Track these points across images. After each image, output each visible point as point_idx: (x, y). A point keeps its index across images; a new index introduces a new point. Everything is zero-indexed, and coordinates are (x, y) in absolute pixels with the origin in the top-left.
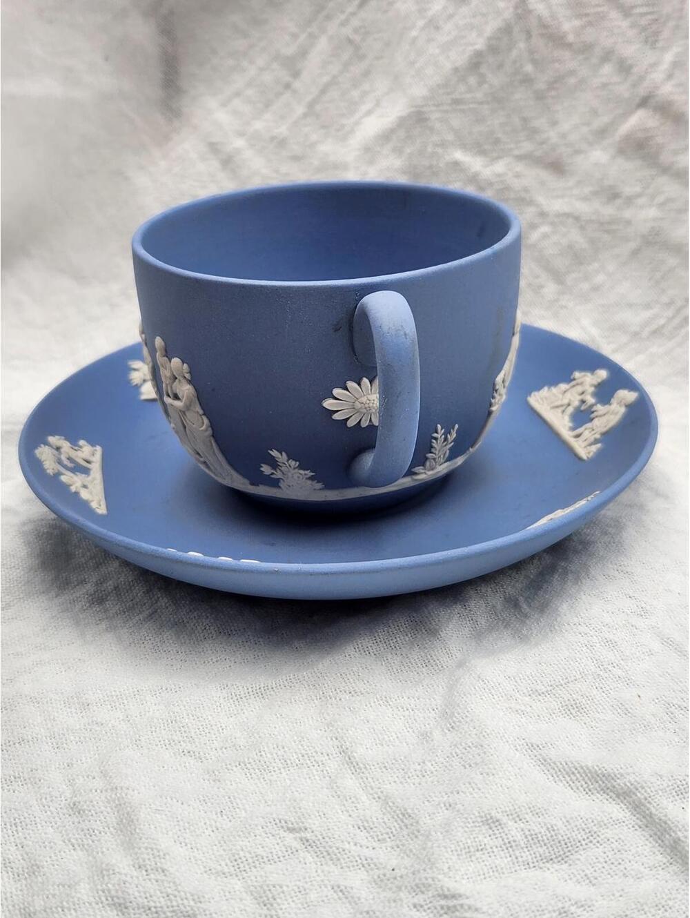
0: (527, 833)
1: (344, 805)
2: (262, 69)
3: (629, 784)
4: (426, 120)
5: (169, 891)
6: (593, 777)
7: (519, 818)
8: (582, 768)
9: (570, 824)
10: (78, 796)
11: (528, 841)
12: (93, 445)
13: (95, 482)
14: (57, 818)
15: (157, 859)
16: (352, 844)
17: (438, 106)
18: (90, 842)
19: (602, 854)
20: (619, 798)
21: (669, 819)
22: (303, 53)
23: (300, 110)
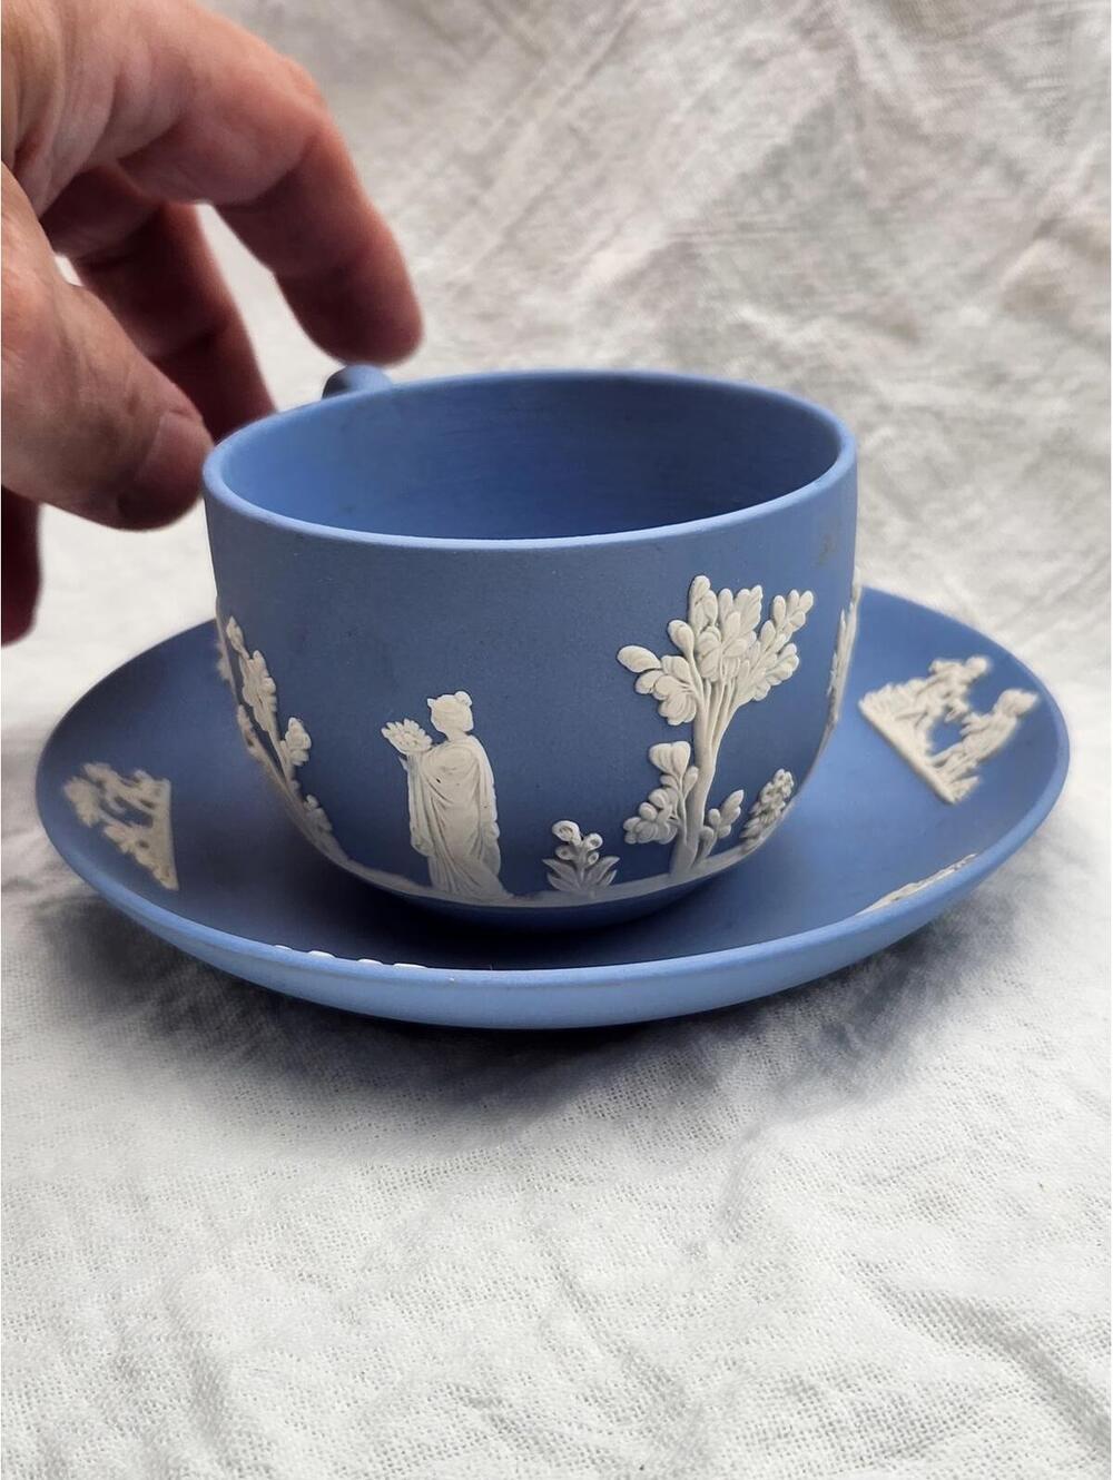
0: (860, 1408)
1: (561, 1362)
2: (431, 176)
3: (1025, 1329)
4: (696, 256)
6: (966, 1317)
7: (846, 1384)
8: (949, 1302)
9: (929, 1394)
10: (129, 1347)
11: (861, 1422)
12: (157, 778)
13: (159, 837)
14: (94, 1384)
15: (258, 1450)
16: (575, 1426)
17: (711, 234)
18: (149, 1422)
19: (981, 1443)
20: (1010, 1352)
21: (1091, 1386)
22: (498, 149)
23: (493, 240)
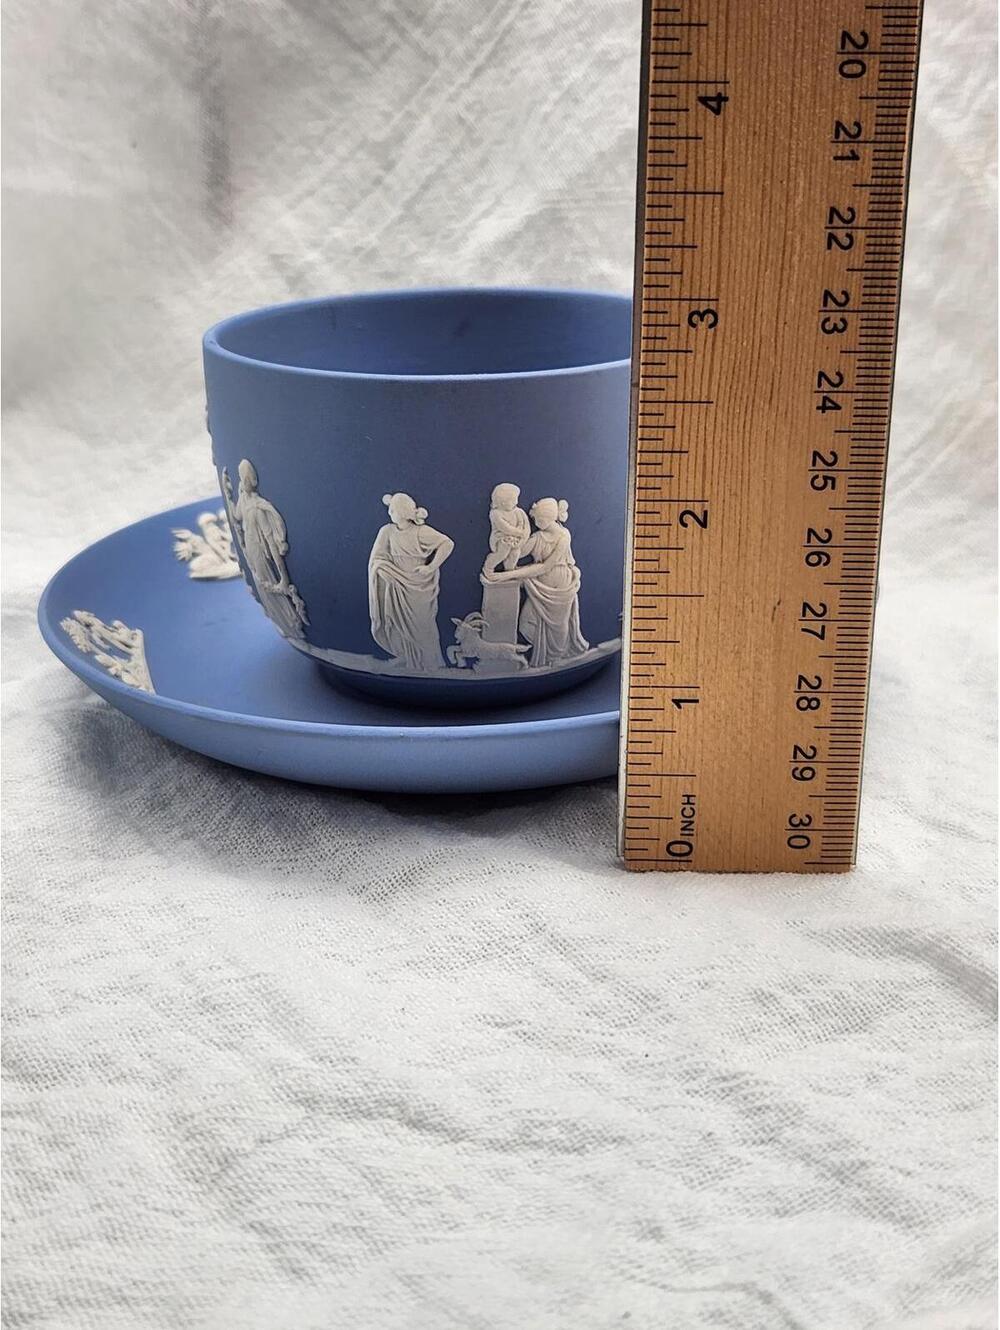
0: (811, 1004)
2: (344, 160)
4: (562, 220)
5: (367, 1079)
6: (882, 938)
7: (797, 989)
8: (867, 931)
9: (863, 988)
12: (131, 627)
13: (139, 668)
14: (185, 1021)
15: (342, 1048)
17: (576, 201)
22: (399, 138)
23: (395, 213)
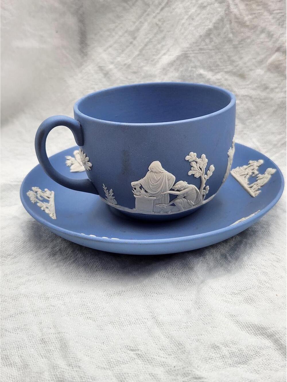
0: (230, 352)
1: (154, 340)
2: (121, 36)
3: (272, 332)
4: (188, 57)
5: (82, 375)
6: (257, 329)
8: (253, 325)
9: (248, 348)
10: (44, 336)
11: (231, 355)
12: (51, 191)
13: (51, 206)
14: (35, 345)
15: (77, 362)
16: (157, 356)
18: (49, 355)
19: (261, 361)
20: (268, 337)
